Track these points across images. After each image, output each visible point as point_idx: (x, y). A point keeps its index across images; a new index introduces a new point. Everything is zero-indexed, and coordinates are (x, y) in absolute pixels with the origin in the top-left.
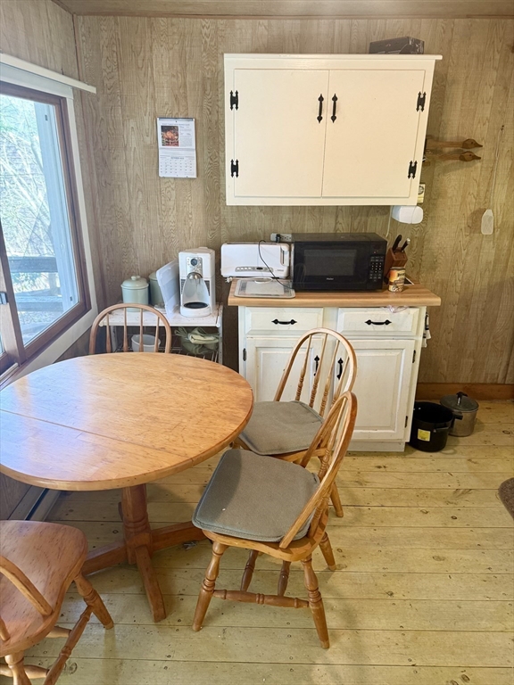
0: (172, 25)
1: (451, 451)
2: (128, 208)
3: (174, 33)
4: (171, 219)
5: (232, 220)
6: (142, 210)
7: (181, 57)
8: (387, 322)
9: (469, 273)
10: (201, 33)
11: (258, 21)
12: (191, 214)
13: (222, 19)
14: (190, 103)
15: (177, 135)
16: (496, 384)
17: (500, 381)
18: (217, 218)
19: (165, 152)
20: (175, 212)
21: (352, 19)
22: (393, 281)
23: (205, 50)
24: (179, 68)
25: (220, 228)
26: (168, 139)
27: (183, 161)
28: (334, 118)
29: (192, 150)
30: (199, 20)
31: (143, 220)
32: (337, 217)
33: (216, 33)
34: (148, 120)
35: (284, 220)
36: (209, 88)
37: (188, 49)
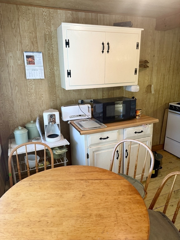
0: (29, 9)
1: (160, 175)
2: (11, 95)
3: (29, 13)
4: (33, 97)
5: (62, 96)
6: (18, 95)
7: (33, 24)
8: (142, 131)
9: (147, 108)
10: (43, 14)
11: (67, 11)
12: (43, 95)
13: (52, 9)
14: (39, 46)
15: (34, 60)
16: (157, 145)
17: (158, 144)
18: (55, 96)
19: (28, 68)
20: (35, 94)
21: (104, 14)
22: (138, 115)
23: (45, 22)
24: (33, 29)
25: (56, 100)
26: (30, 61)
27: (38, 71)
28: (108, 52)
29: (42, 66)
30: (41, 8)
31: (19, 99)
32: (103, 91)
33: (49, 15)
34: (18, 53)
35: (83, 94)
36: (47, 39)
37: (37, 21)
